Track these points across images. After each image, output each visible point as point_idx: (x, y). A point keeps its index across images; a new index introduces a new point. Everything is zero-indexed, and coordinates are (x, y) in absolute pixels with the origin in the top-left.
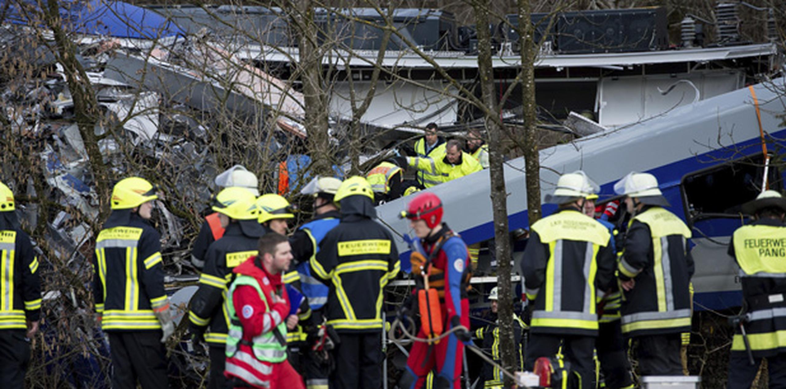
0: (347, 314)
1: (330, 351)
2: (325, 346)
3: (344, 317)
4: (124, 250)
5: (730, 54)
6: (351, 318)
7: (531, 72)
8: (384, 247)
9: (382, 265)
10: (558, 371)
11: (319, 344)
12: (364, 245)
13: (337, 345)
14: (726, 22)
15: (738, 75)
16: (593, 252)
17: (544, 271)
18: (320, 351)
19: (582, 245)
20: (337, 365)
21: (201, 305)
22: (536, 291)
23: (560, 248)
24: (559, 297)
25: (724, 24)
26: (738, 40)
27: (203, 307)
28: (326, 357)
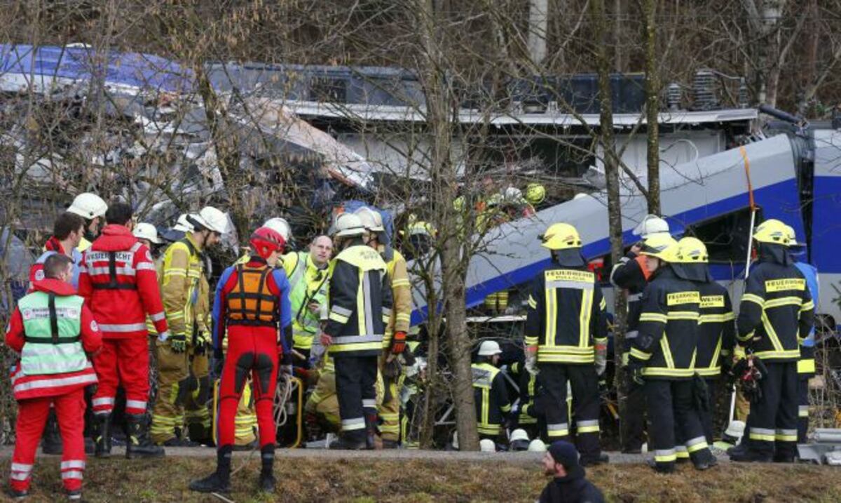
0: (775, 346)
1: (758, 381)
2: (753, 376)
3: (772, 349)
4: (581, 291)
5: (719, 117)
6: (779, 349)
7: (656, 129)
8: (799, 285)
11: (749, 374)
12: (786, 282)
13: (765, 376)
14: (705, 89)
15: (718, 136)
20: (763, 393)
21: (649, 340)
25: (703, 90)
26: (718, 105)
27: (650, 342)
28: (755, 386)
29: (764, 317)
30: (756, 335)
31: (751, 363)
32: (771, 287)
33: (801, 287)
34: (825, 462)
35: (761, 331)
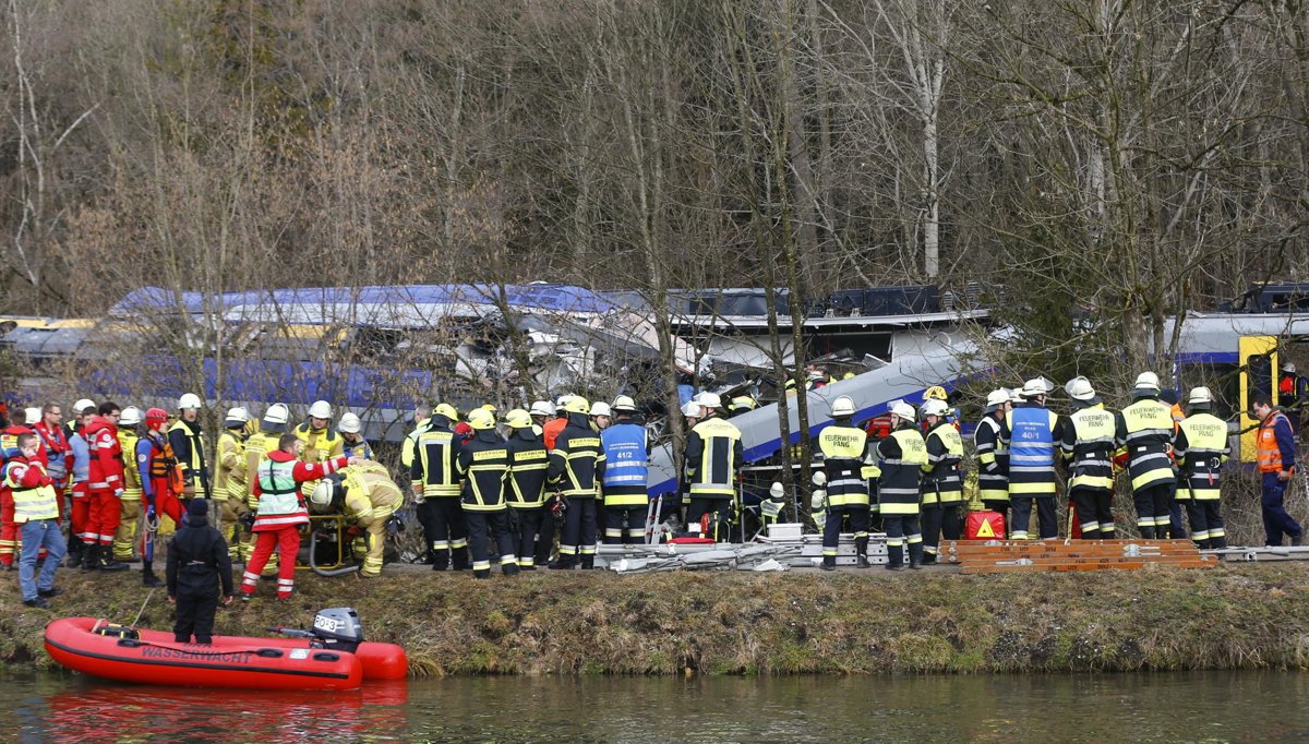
0: (575, 486)
2: (560, 508)
3: (574, 488)
4: (442, 446)
6: (578, 488)
8: (595, 442)
9: (593, 454)
10: (713, 522)
12: (585, 441)
13: (568, 508)
16: (732, 444)
17: (701, 457)
18: (556, 511)
19: (726, 439)
22: (694, 470)
23: (712, 443)
24: (711, 475)
29: (568, 465)
30: (562, 479)
31: (558, 499)
32: (573, 444)
33: (597, 444)
34: (608, 568)
35: (565, 476)
